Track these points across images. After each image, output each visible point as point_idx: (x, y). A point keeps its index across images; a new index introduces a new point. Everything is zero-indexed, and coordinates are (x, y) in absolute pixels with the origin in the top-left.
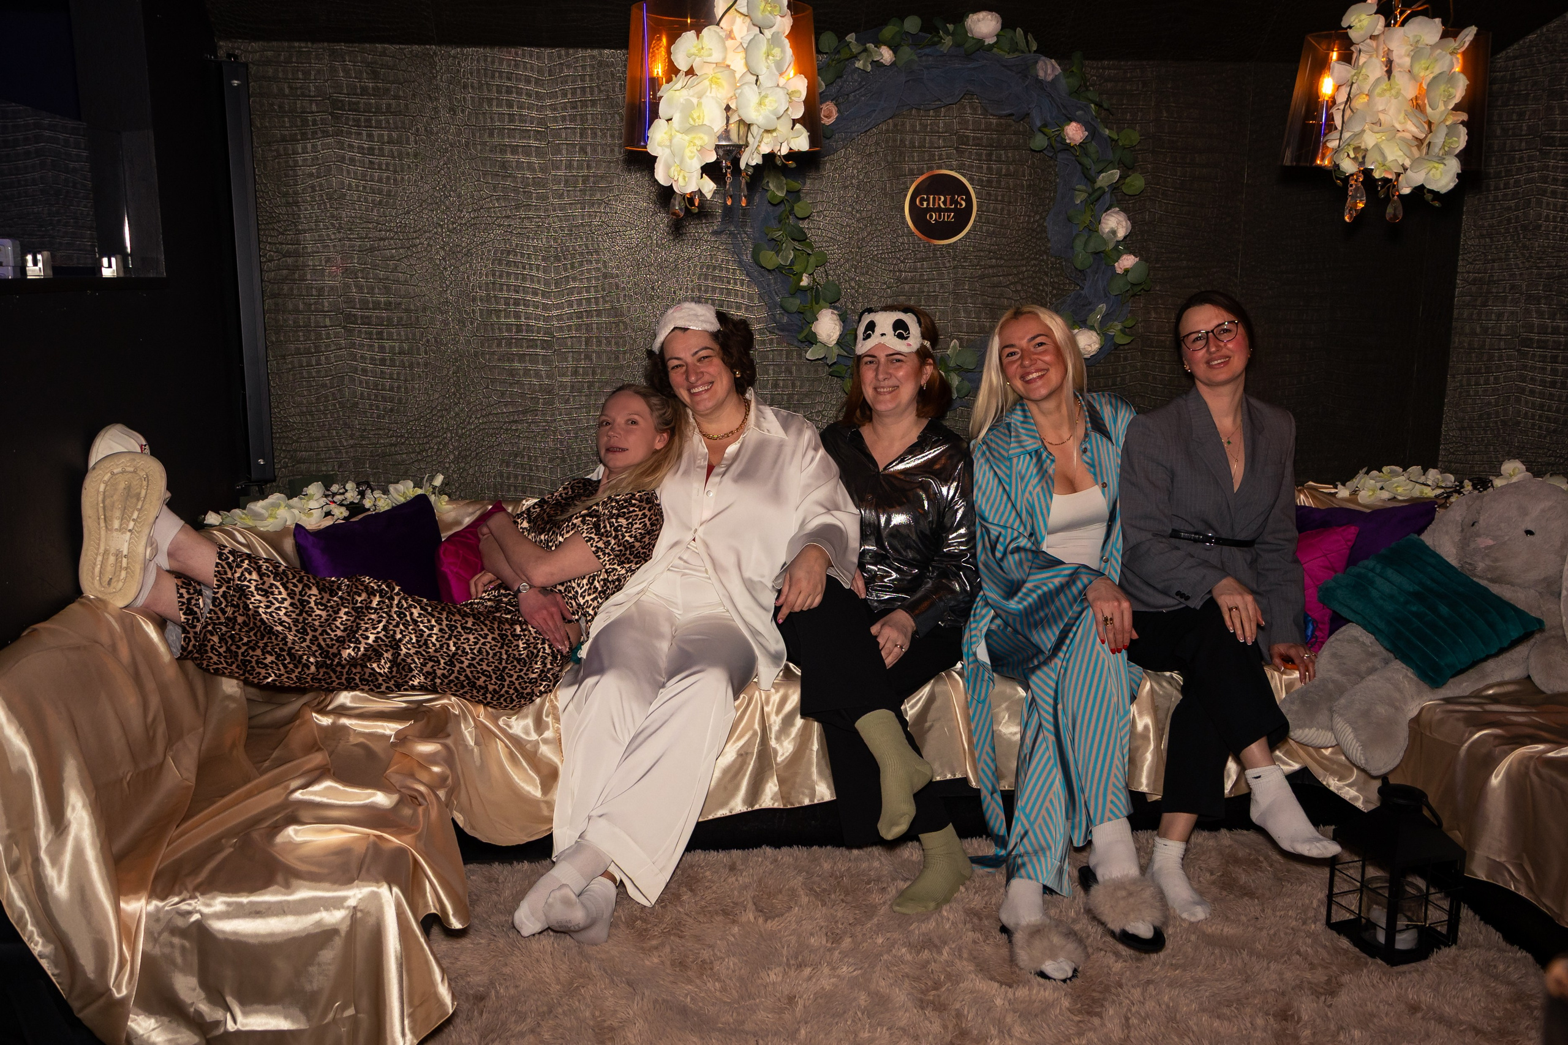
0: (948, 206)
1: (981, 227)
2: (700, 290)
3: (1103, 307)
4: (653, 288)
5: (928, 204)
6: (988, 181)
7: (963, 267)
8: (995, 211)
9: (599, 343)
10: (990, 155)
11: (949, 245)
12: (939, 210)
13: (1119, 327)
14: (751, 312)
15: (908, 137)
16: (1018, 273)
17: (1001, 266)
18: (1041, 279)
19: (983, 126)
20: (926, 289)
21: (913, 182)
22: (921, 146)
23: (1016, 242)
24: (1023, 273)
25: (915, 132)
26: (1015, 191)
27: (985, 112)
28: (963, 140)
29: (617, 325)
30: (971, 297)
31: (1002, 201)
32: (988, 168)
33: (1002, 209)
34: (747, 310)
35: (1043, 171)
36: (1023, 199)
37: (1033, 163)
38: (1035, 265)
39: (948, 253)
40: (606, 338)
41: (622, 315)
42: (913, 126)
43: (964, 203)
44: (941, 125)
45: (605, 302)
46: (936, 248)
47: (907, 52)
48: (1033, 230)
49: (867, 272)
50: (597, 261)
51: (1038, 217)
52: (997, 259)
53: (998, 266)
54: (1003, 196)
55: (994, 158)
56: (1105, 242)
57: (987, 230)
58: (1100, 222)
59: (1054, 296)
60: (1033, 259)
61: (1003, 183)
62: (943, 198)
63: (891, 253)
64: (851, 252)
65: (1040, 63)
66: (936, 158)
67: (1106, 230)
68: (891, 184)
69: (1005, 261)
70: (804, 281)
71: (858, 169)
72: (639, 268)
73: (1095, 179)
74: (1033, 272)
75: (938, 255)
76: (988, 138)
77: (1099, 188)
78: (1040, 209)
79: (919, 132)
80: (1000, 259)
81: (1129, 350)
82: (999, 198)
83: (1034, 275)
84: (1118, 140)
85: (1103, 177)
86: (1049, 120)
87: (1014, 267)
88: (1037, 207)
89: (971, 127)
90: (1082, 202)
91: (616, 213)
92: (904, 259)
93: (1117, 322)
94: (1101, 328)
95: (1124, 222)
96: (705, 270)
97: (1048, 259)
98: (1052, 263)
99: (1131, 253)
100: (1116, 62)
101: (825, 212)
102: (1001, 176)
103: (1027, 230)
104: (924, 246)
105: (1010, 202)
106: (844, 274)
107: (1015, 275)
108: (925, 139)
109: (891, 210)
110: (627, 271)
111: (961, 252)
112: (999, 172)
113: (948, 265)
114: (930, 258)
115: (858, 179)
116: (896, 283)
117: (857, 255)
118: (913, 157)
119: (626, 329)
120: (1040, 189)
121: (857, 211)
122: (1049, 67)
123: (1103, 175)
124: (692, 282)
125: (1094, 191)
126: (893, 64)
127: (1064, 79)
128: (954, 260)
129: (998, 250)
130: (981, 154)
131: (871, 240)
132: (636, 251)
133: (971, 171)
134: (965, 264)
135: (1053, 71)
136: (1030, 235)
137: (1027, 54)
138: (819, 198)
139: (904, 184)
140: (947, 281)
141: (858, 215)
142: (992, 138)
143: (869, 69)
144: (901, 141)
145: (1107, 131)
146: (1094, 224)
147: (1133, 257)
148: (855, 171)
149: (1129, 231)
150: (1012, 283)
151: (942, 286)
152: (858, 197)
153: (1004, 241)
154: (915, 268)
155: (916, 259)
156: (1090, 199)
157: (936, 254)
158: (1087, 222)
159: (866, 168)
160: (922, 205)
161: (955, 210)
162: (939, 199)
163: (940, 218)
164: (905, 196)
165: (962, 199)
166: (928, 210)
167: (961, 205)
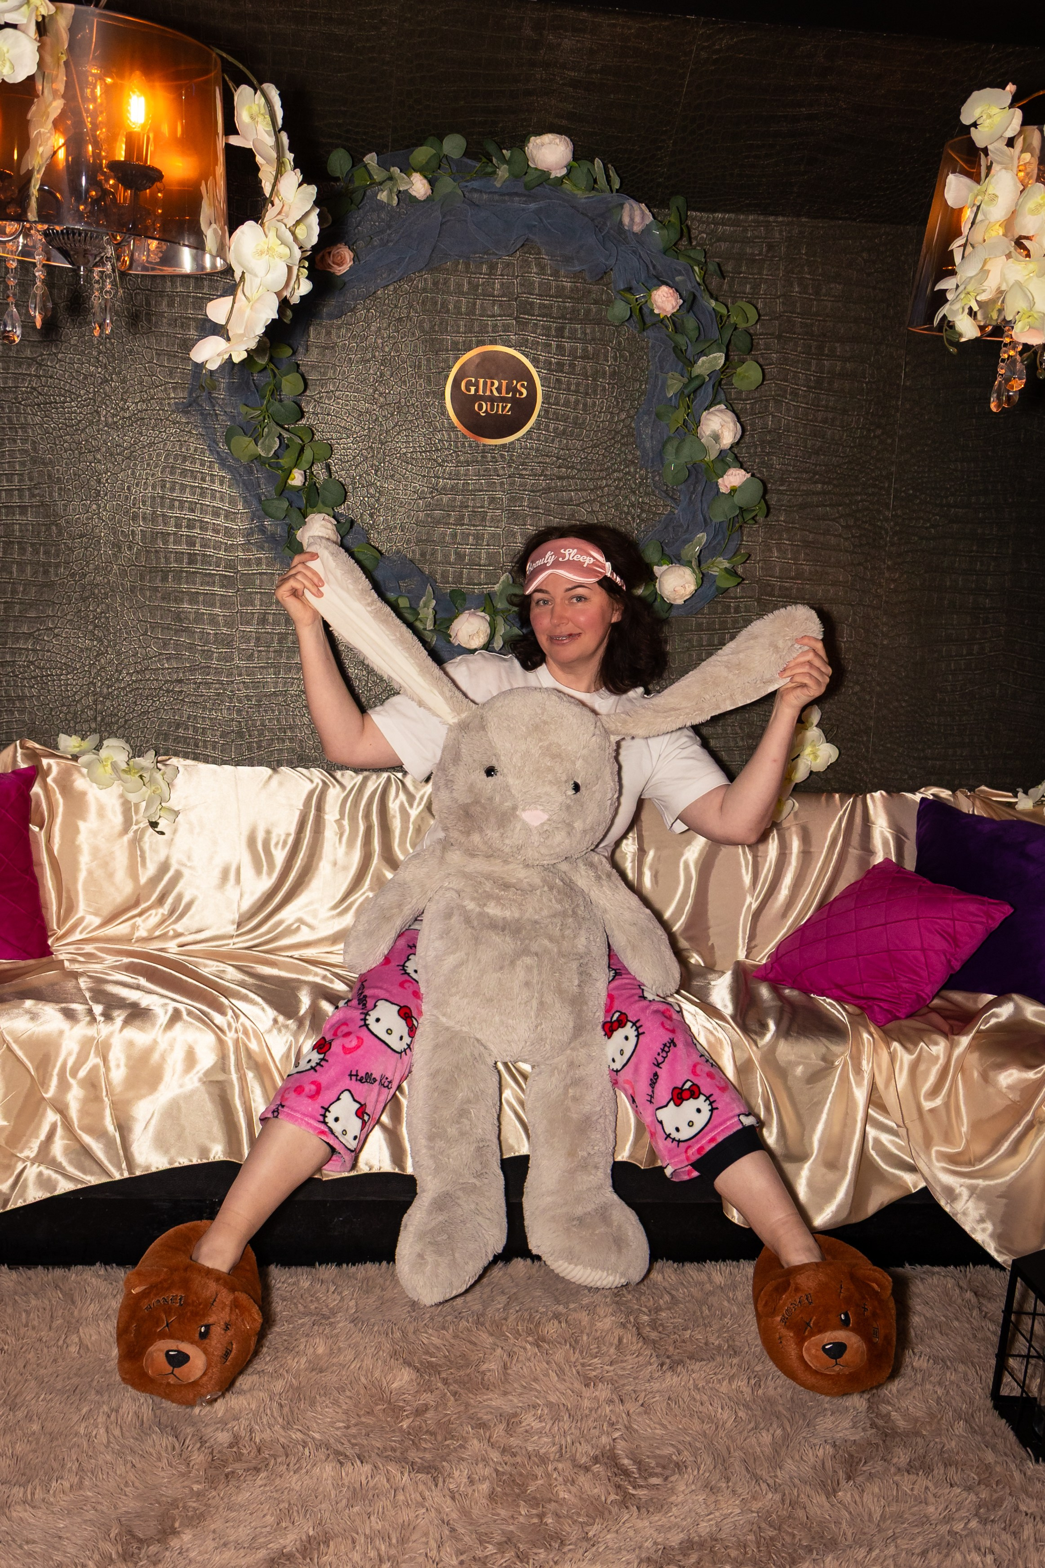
0: (504, 394)
1: (547, 426)
2: (163, 487)
3: (702, 537)
4: (99, 482)
5: (477, 390)
6: (557, 364)
7: (522, 476)
8: (567, 404)
9: (22, 550)
10: (560, 332)
11: (504, 446)
12: (492, 399)
13: (726, 564)
14: (233, 520)
15: (453, 299)
16: (596, 488)
17: (573, 478)
18: (626, 498)
19: (553, 292)
20: (471, 503)
21: (457, 359)
22: (471, 311)
24: (601, 488)
25: (462, 293)
26: (594, 380)
27: (556, 274)
28: (526, 308)
29: (48, 529)
30: (532, 517)
31: (577, 391)
32: (558, 347)
33: (577, 402)
34: (226, 517)
35: (631, 354)
36: (604, 389)
37: (620, 343)
38: (619, 480)
39: (502, 456)
40: (32, 545)
41: (56, 515)
42: (459, 286)
43: (524, 392)
44: (497, 286)
45: (33, 496)
46: (485, 450)
47: (447, 184)
48: (617, 433)
49: (392, 476)
50: (24, 441)
51: (623, 416)
52: (568, 468)
53: (568, 477)
54: (578, 385)
55: (567, 334)
56: (705, 450)
57: (555, 429)
58: (698, 423)
59: (643, 521)
60: (614, 471)
61: (578, 369)
62: (496, 384)
63: (425, 452)
64: (371, 447)
65: (627, 207)
66: (490, 329)
67: (708, 433)
68: (428, 360)
69: (579, 470)
70: (297, 479)
71: (383, 338)
72: (80, 453)
73: (692, 364)
74: (617, 487)
75: (489, 459)
76: (559, 307)
77: (697, 376)
78: (628, 405)
79: (467, 294)
80: (572, 468)
81: (742, 597)
82: (573, 388)
83: (617, 492)
84: (729, 316)
85: (704, 362)
86: (634, 283)
87: (591, 479)
88: (623, 401)
89: (537, 291)
90: (676, 395)
91: (51, 377)
92: (443, 461)
93: (721, 559)
94: (699, 564)
95: (731, 425)
96: (171, 460)
97: (636, 472)
98: (641, 477)
99: (742, 467)
100: (732, 216)
101: (337, 393)
102: (576, 358)
103: (610, 431)
104: (470, 446)
105: (587, 394)
106: (361, 476)
107: (592, 490)
108: (475, 304)
109: (427, 394)
110: (65, 455)
111: (519, 456)
112: (573, 352)
113: (501, 472)
114: (477, 462)
115: (383, 351)
116: (432, 492)
117: (378, 453)
118: (459, 327)
119: (60, 533)
120: (628, 378)
121: (381, 394)
122: (637, 213)
123: (704, 358)
124: (153, 475)
125: (691, 379)
126: (429, 199)
127: (658, 230)
128: (510, 466)
129: (571, 457)
130: (549, 328)
131: (398, 434)
132: (77, 430)
133: (536, 349)
134: (524, 472)
135: (643, 218)
136: (613, 438)
137: (607, 194)
138: (330, 374)
139: (446, 361)
140: (499, 494)
141: (382, 399)
142: (565, 307)
143: (395, 202)
144: (442, 304)
145: (713, 303)
146: (692, 426)
147: (743, 472)
148: (380, 341)
149: (738, 436)
150: (587, 501)
151: (492, 500)
152: (382, 375)
153: (578, 444)
154: (458, 474)
155: (458, 462)
156: (686, 392)
157: (486, 457)
158: (681, 422)
159: (394, 337)
160: (469, 390)
161: (513, 400)
162: (492, 384)
163: (492, 410)
164: (447, 377)
165: (523, 385)
166: (477, 398)
167: (521, 394)
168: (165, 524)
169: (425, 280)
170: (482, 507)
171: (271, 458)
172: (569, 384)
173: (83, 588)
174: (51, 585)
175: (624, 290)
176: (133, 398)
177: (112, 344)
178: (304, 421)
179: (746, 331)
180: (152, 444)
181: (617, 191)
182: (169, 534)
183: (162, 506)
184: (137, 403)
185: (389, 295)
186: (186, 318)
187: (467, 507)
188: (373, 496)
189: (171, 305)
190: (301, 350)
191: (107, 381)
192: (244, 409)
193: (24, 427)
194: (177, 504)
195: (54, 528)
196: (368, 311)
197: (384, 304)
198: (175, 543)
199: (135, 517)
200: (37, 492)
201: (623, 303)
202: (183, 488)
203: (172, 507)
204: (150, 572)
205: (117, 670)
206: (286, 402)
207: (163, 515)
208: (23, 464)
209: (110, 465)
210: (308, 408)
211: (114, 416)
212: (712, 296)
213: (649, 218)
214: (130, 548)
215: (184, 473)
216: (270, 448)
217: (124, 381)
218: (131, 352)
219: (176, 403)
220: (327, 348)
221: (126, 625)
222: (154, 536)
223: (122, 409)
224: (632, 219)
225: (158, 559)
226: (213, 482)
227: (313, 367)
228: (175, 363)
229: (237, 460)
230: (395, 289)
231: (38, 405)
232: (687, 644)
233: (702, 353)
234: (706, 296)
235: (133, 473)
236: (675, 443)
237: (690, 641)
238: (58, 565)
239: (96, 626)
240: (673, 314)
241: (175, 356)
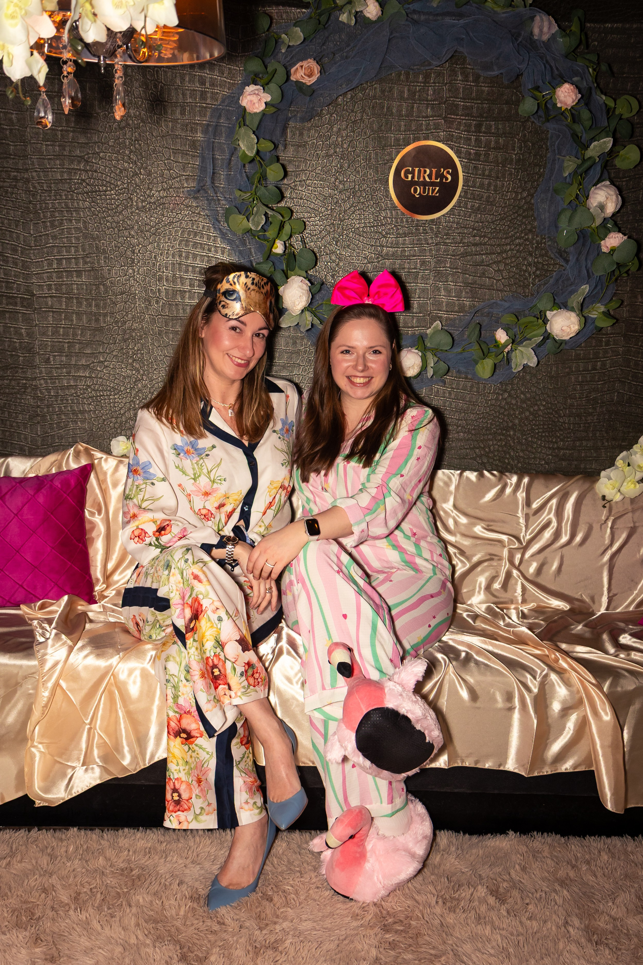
0: (433, 180)
1: (466, 204)
3: (585, 288)
4: (133, 252)
5: (413, 177)
6: (476, 154)
7: (445, 244)
8: (482, 186)
9: (79, 303)
10: (478, 127)
11: (432, 221)
12: (424, 184)
13: (602, 309)
15: (396, 103)
16: (502, 252)
17: (485, 244)
18: (525, 259)
19: (474, 95)
20: (407, 266)
21: (398, 153)
22: (410, 113)
23: (501, 219)
24: (506, 251)
25: (403, 99)
26: (504, 166)
27: (477, 78)
28: (453, 109)
29: (98, 288)
30: (453, 275)
31: (490, 176)
32: (476, 140)
33: (489, 184)
35: (533, 144)
36: (511, 174)
37: (525, 135)
38: (520, 245)
39: (431, 229)
40: (87, 300)
41: (103, 277)
42: (401, 92)
43: (449, 177)
44: (431, 92)
45: (85, 263)
46: (419, 224)
48: (520, 208)
49: (348, 246)
50: (78, 221)
51: (525, 194)
52: (481, 237)
53: (481, 244)
54: (491, 170)
55: (483, 130)
56: (592, 218)
57: (473, 206)
58: (587, 197)
59: (537, 276)
60: (517, 238)
61: (491, 157)
62: (428, 171)
63: (373, 227)
64: (333, 224)
65: (538, 18)
66: (424, 127)
67: (595, 205)
68: (376, 154)
69: (489, 238)
70: (279, 248)
71: (342, 137)
72: (119, 230)
73: (586, 147)
74: (518, 251)
75: (421, 231)
76: (478, 107)
77: (590, 158)
78: (529, 185)
79: (407, 99)
80: (484, 236)
81: (611, 334)
82: (487, 173)
83: (518, 255)
84: (615, 108)
85: (595, 146)
86: (540, 83)
87: (498, 245)
88: (525, 182)
89: (461, 96)
90: (570, 174)
91: (96, 171)
92: (387, 233)
93: (599, 305)
94: (581, 309)
95: (614, 197)
96: (186, 236)
97: (533, 238)
98: (537, 242)
99: (620, 231)
100: (620, 25)
101: (308, 182)
102: (490, 149)
103: (514, 207)
104: (407, 221)
105: (498, 177)
106: (325, 246)
107: (499, 253)
108: (413, 107)
109: (375, 181)
110: (108, 232)
111: (444, 228)
112: (487, 145)
113: (430, 241)
114: (412, 233)
115: (342, 147)
116: (378, 258)
117: (338, 228)
118: (400, 126)
119: (106, 291)
120: (530, 164)
121: (340, 182)
122: (546, 24)
123: (596, 143)
124: (173, 247)
125: (584, 161)
126: (379, 19)
127: (562, 37)
128: (437, 237)
129: (483, 228)
130: (470, 125)
131: (353, 213)
132: (116, 212)
133: (459, 143)
134: (448, 241)
135: (549, 28)
136: (517, 212)
137: (522, 9)
138: (303, 166)
139: (390, 154)
140: (428, 258)
141: (341, 186)
142: (482, 108)
143: (353, 22)
144: (388, 108)
145: (604, 97)
146: (582, 199)
147: (621, 235)
148: (340, 139)
149: (619, 207)
150: (495, 262)
151: (423, 263)
152: (341, 167)
153: (489, 218)
154: (397, 244)
155: (398, 234)
156: (580, 171)
157: (419, 230)
158: (574, 196)
159: (351, 136)
160: (407, 177)
161: (441, 184)
162: (425, 172)
163: (424, 192)
164: (390, 167)
165: (448, 172)
166: (413, 183)
167: (447, 179)
168: (182, 284)
169: (375, 88)
170: (415, 268)
171: (260, 231)
172: (484, 170)
173: (124, 331)
174: (100, 330)
175: (532, 89)
176: (157, 187)
177: (140, 145)
178: (283, 204)
179: (628, 120)
180: (171, 223)
181: (531, 5)
182: (185, 292)
183: (180, 271)
184: (159, 191)
185: (347, 102)
186: (194, 124)
187: (404, 268)
188: (334, 261)
189: (183, 113)
190: (281, 147)
191: (137, 174)
192: (238, 193)
193: (77, 210)
194: (190, 269)
195: (102, 287)
196: (331, 116)
197: (344, 110)
198: (190, 298)
199: (160, 279)
200: (88, 260)
201: (532, 100)
202: (195, 256)
203: (187, 271)
204: (172, 320)
205: (150, 392)
206: (270, 187)
207: (181, 278)
208: (77, 238)
209: (141, 239)
210: (287, 194)
211: (143, 201)
212: (602, 93)
213: (555, 28)
214: (157, 302)
215: (195, 245)
216: (259, 224)
217: (149, 174)
218: (154, 151)
219: (188, 191)
220: (300, 146)
221: (156, 360)
222: (175, 293)
223: (149, 196)
224: (541, 31)
225: (178, 310)
226: (216, 252)
227: (290, 162)
228: (187, 160)
229: (234, 234)
230: (352, 98)
231: (87, 193)
232: (567, 370)
233: (593, 139)
234: (599, 92)
235: (158, 245)
236: (568, 214)
237: (570, 368)
238: (105, 315)
239: (134, 360)
240: (572, 107)
241: (187, 154)
